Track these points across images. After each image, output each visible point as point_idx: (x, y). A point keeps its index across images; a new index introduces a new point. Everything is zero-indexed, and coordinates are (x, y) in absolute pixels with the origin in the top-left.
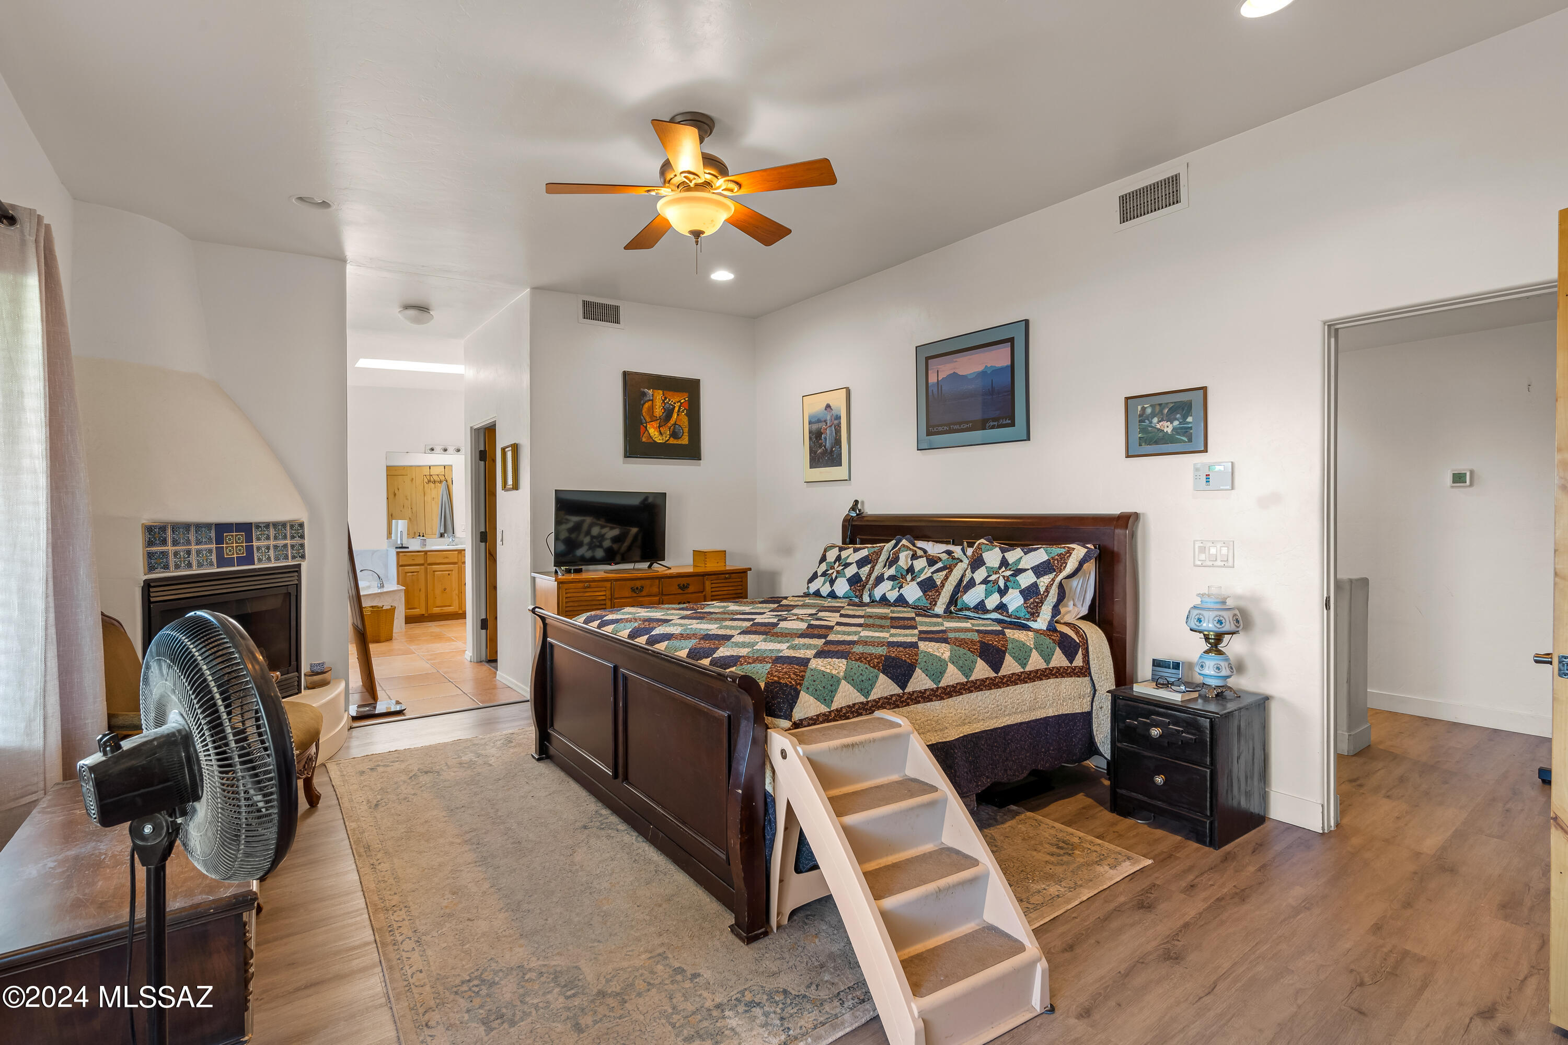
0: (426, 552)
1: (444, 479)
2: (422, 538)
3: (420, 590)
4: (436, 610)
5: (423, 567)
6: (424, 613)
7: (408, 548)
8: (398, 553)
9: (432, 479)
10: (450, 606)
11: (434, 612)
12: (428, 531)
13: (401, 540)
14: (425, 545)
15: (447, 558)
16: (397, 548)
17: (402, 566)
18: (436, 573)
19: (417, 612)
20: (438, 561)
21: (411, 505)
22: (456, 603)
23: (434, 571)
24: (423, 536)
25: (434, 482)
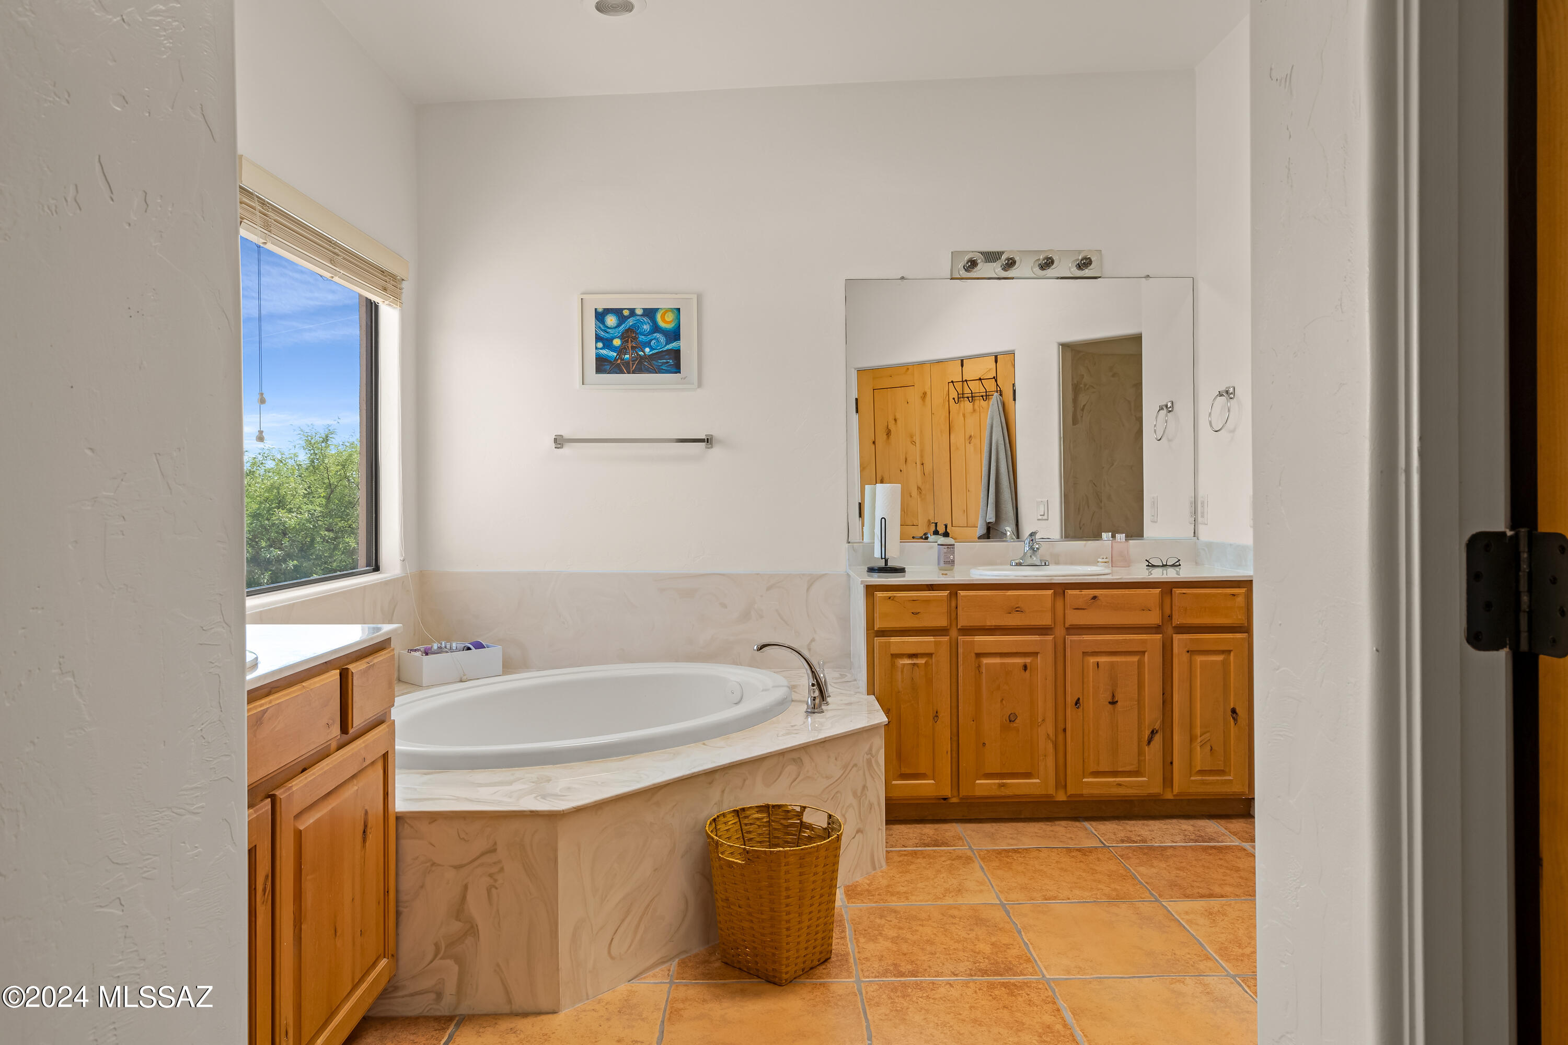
0: (954, 589)
1: (994, 388)
2: (942, 540)
3: (936, 716)
4: (985, 786)
5: (946, 639)
6: (946, 791)
7: (901, 570)
8: (870, 590)
9: (967, 390)
10: (1028, 775)
11: (978, 793)
12: (959, 518)
13: (884, 545)
14: (952, 562)
15: (1018, 610)
16: (871, 570)
17: (882, 633)
18: (985, 661)
19: (925, 787)
20: (991, 622)
21: (922, 457)
22: (1048, 765)
23: (979, 655)
24: (946, 534)
25: (972, 398)
